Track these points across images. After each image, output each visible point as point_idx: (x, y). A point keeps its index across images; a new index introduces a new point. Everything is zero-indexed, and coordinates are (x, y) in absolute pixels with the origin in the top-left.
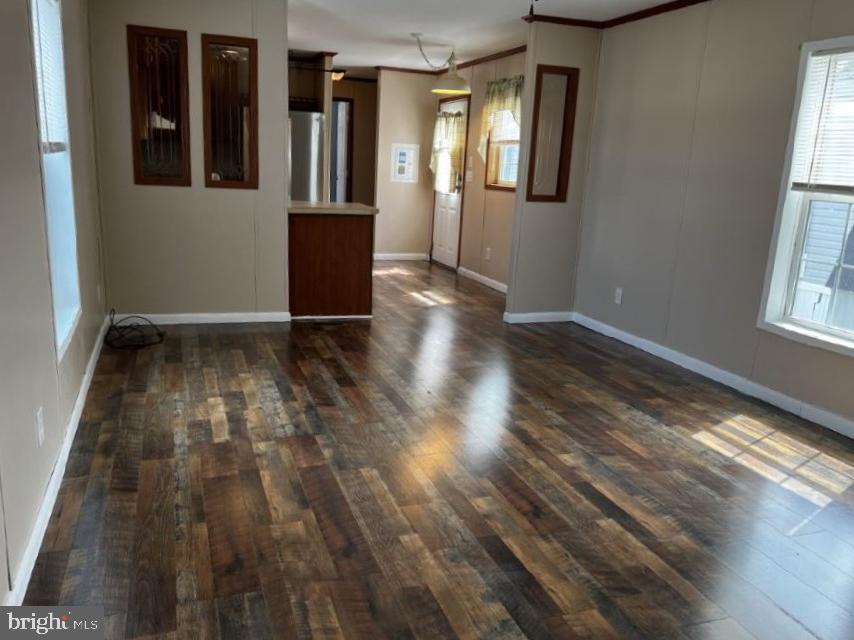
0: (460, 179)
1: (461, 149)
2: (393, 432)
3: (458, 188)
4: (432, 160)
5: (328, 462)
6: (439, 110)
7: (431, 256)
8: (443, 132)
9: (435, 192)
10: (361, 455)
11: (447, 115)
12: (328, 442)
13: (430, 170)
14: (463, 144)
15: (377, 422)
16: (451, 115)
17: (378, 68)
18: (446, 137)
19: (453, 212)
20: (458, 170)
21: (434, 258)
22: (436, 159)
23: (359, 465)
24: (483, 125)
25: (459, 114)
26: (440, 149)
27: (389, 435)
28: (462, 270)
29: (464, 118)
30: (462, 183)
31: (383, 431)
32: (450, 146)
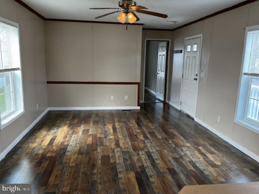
2: (154, 146)
5: (169, 140)
10: (162, 141)
12: (171, 145)
15: (158, 150)
23: (162, 139)
27: (155, 145)
31: (157, 147)
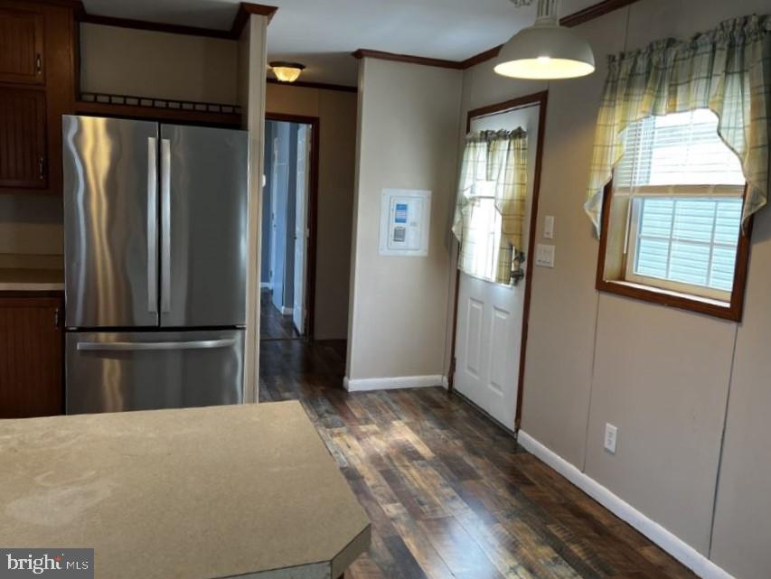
0: (520, 258)
1: (522, 201)
3: (517, 276)
4: (457, 218)
6: (468, 130)
7: (451, 381)
8: (482, 170)
9: (458, 272)
11: (488, 137)
13: (450, 235)
14: (528, 192)
16: (502, 135)
17: (359, 54)
18: (488, 178)
19: (503, 317)
20: (515, 241)
21: (458, 386)
22: (462, 216)
24: (597, 151)
25: (518, 134)
26: (473, 199)
28: (525, 438)
29: (531, 141)
30: (524, 266)
32: (500, 195)
